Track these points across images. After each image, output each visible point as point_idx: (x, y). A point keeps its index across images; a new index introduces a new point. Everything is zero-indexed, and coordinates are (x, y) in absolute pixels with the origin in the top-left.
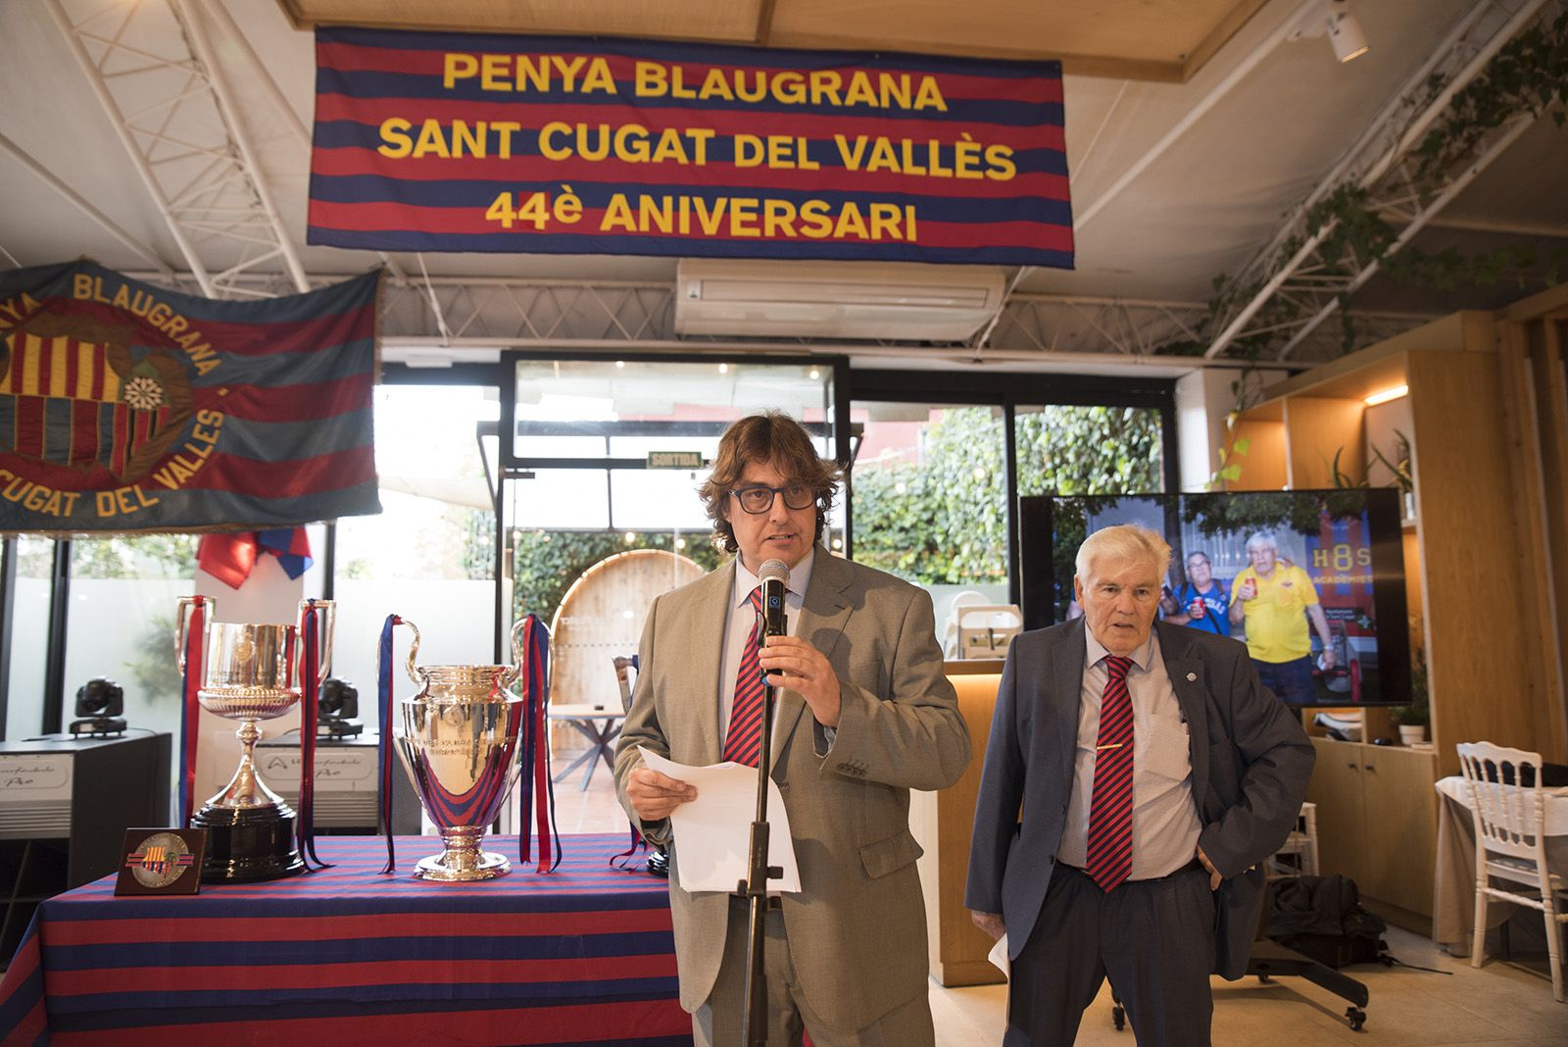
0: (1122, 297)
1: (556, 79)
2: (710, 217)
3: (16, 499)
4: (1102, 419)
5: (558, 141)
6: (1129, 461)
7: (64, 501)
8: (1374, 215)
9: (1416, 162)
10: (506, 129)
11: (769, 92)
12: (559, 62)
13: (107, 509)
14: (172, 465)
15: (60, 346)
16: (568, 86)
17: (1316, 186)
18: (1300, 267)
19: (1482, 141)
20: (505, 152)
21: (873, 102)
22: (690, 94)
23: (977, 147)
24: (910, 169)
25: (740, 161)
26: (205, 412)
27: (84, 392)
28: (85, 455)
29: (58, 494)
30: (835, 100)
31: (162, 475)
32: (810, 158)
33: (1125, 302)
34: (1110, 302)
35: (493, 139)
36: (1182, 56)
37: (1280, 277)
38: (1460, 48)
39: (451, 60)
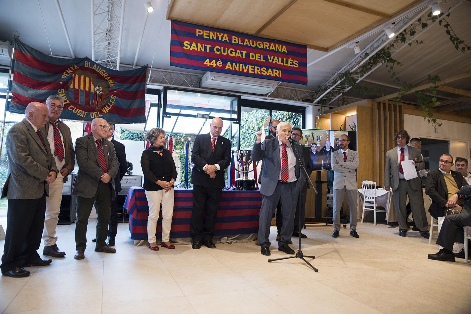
0: (296, 88)
1: (218, 37)
2: (245, 69)
3: (76, 112)
4: (287, 115)
5: (218, 50)
6: (293, 125)
7: (85, 113)
8: (353, 78)
9: (361, 68)
10: (208, 46)
11: (256, 45)
12: (218, 34)
13: (92, 117)
14: (105, 107)
15: (82, 77)
16: (220, 39)
17: (340, 69)
18: (336, 86)
19: (373, 66)
20: (208, 51)
21: (275, 50)
22: (242, 44)
23: (292, 60)
24: (280, 63)
25: (251, 58)
26: (112, 96)
27: (87, 89)
28: (88, 103)
29: (84, 112)
30: (268, 48)
31: (103, 109)
32: (263, 59)
33: (297, 89)
34: (294, 89)
35: (206, 48)
36: (328, 47)
37: (332, 88)
38: (371, 47)
39: (197, 30)
